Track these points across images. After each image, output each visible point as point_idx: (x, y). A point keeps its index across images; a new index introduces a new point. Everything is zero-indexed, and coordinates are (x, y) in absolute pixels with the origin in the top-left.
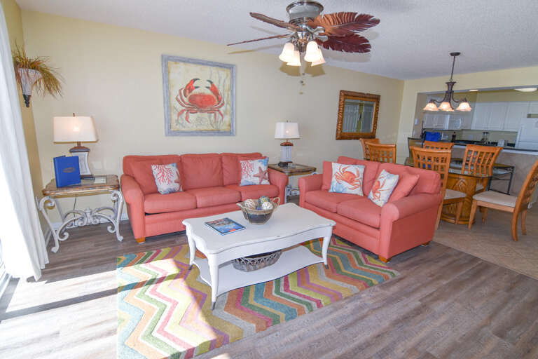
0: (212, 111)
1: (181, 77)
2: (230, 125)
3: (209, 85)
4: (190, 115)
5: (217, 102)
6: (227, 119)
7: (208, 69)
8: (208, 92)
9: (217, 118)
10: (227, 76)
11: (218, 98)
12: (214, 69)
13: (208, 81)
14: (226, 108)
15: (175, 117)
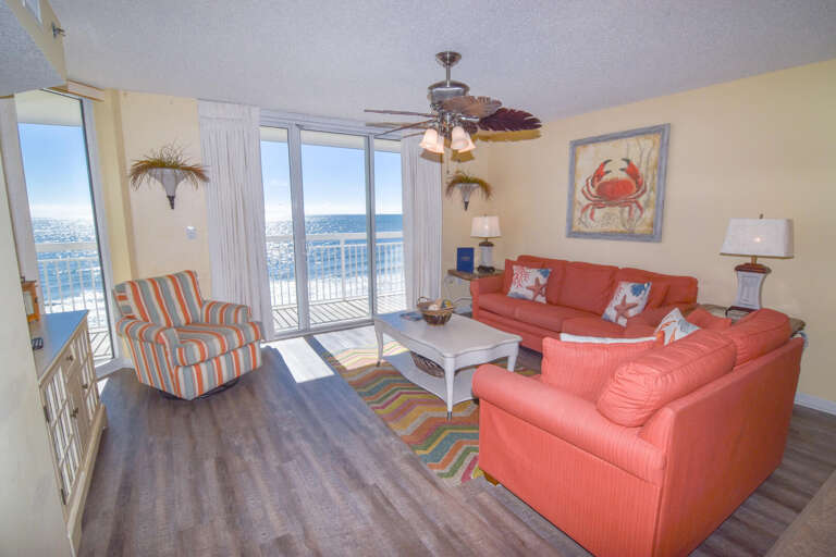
0: (627, 203)
1: (588, 163)
2: (652, 225)
3: (625, 165)
4: (597, 211)
5: (635, 189)
6: (648, 214)
7: (623, 143)
8: (623, 176)
9: (633, 212)
10: (654, 144)
11: (637, 183)
12: (632, 141)
13: (624, 160)
14: (649, 196)
15: (577, 214)
